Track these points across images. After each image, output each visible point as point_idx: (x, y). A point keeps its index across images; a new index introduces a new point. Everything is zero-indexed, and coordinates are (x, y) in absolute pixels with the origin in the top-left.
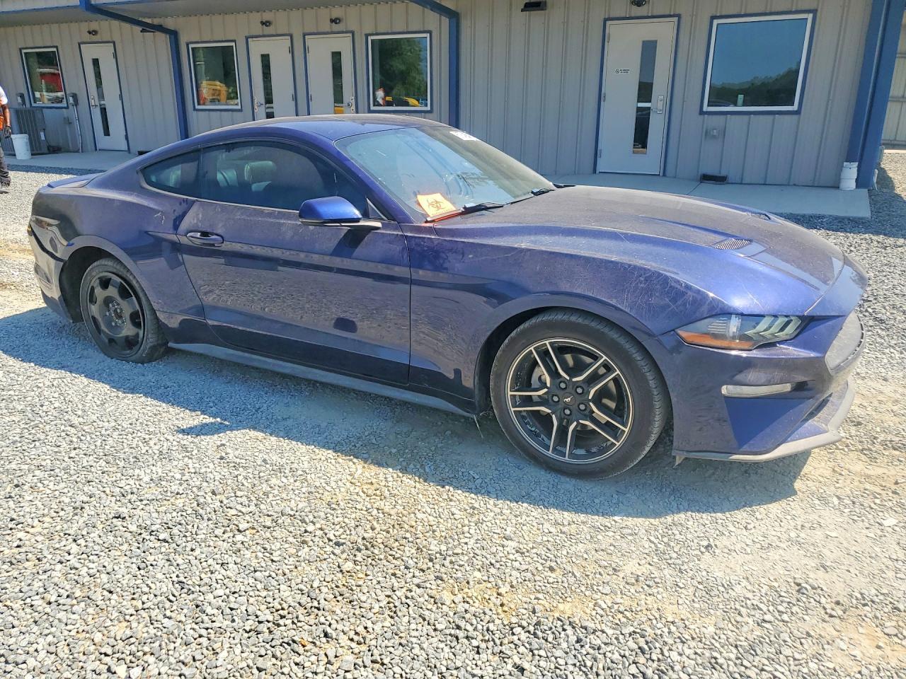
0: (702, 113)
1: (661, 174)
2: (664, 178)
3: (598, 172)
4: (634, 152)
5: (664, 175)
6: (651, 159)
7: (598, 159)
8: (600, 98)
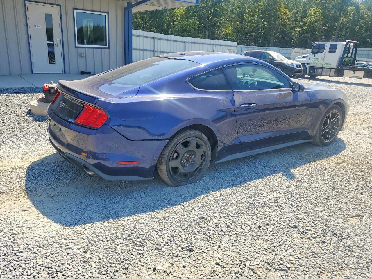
0: (76, 47)
1: (63, 73)
2: (65, 74)
3: (33, 73)
4: (49, 63)
5: (65, 72)
6: (58, 67)
7: (33, 67)
8: (29, 38)
